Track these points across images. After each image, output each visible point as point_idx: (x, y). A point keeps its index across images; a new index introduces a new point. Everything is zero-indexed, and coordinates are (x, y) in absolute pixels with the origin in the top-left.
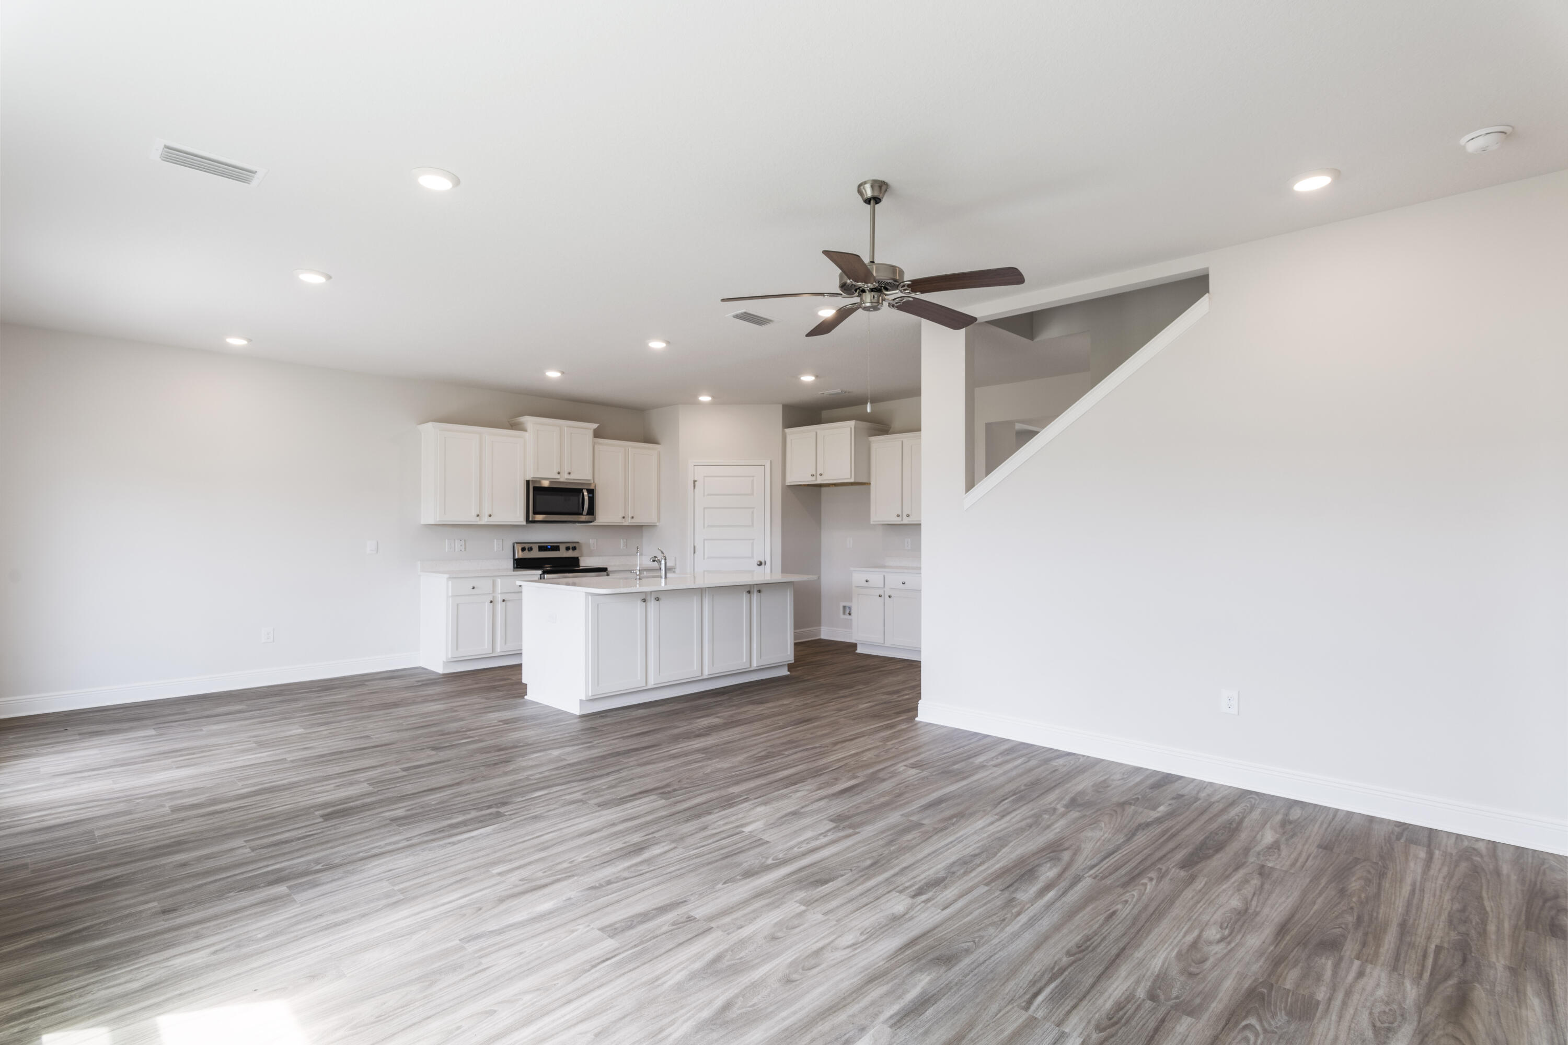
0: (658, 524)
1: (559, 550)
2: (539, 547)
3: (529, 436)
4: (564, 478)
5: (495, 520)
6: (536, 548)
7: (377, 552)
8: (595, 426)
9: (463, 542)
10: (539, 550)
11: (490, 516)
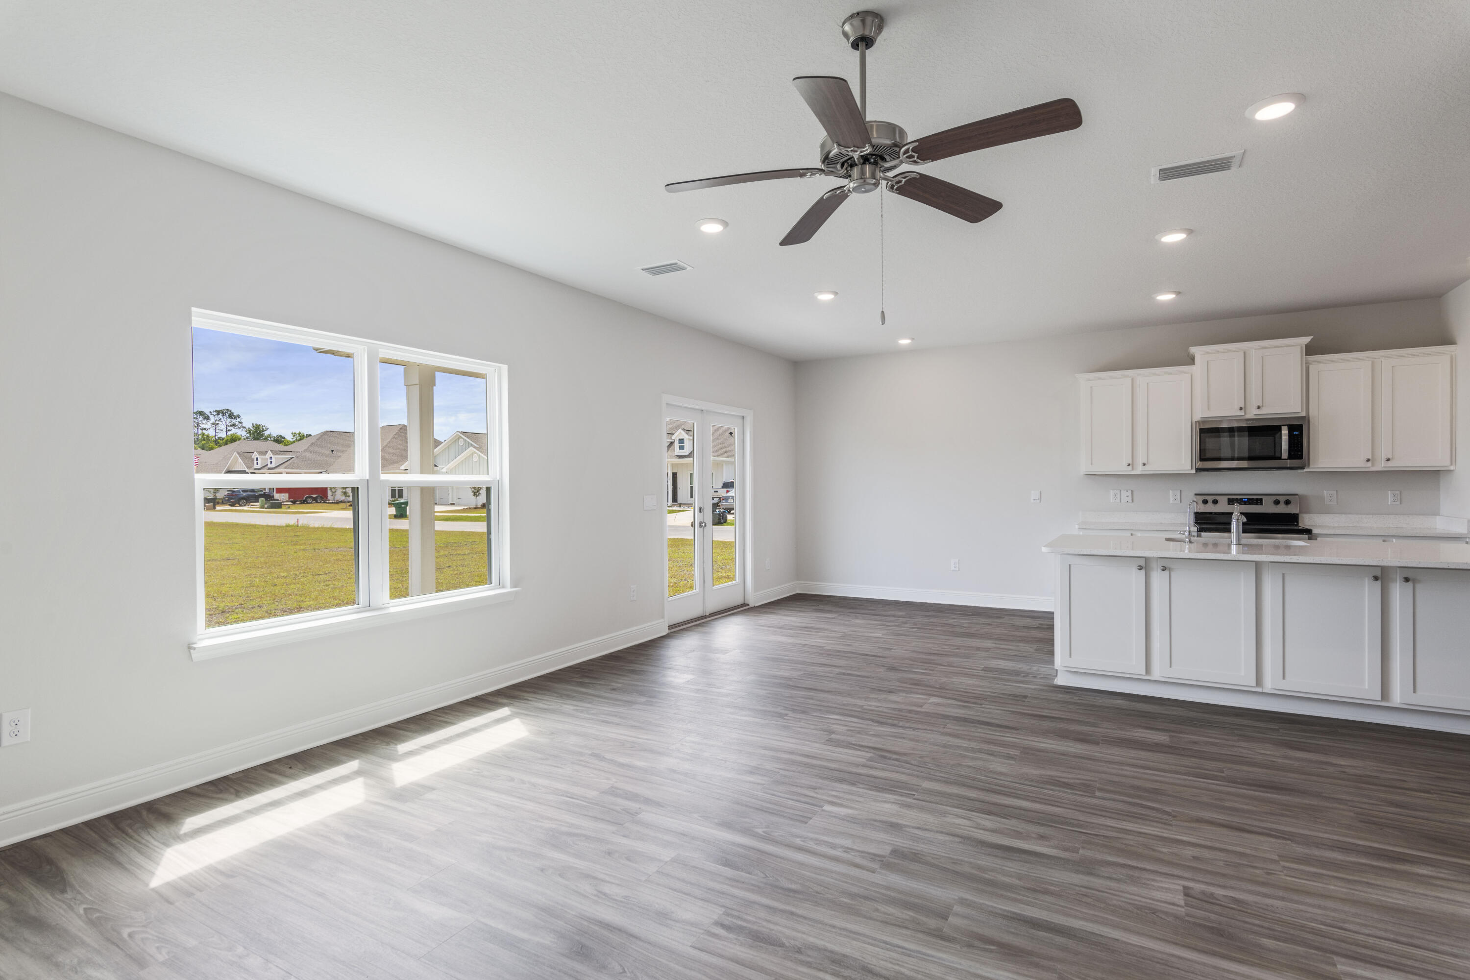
0: (1452, 468)
1: (1261, 504)
2: (1229, 499)
3: (1197, 369)
4: (1252, 413)
5: (1150, 469)
6: (1223, 501)
7: (1040, 501)
8: (1307, 340)
9: (1129, 493)
10: (1229, 504)
11: (1144, 464)
